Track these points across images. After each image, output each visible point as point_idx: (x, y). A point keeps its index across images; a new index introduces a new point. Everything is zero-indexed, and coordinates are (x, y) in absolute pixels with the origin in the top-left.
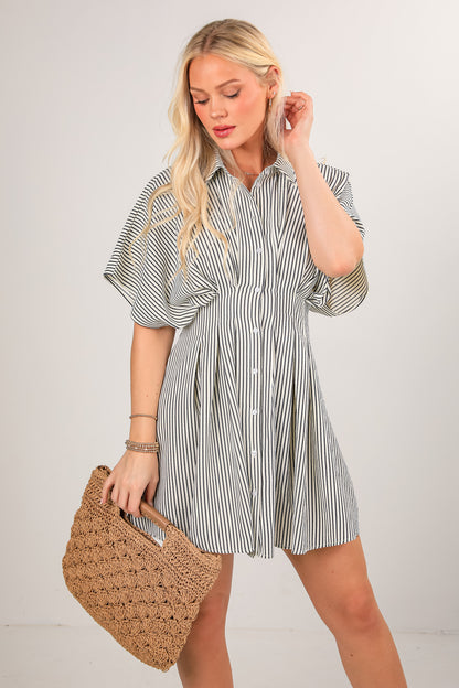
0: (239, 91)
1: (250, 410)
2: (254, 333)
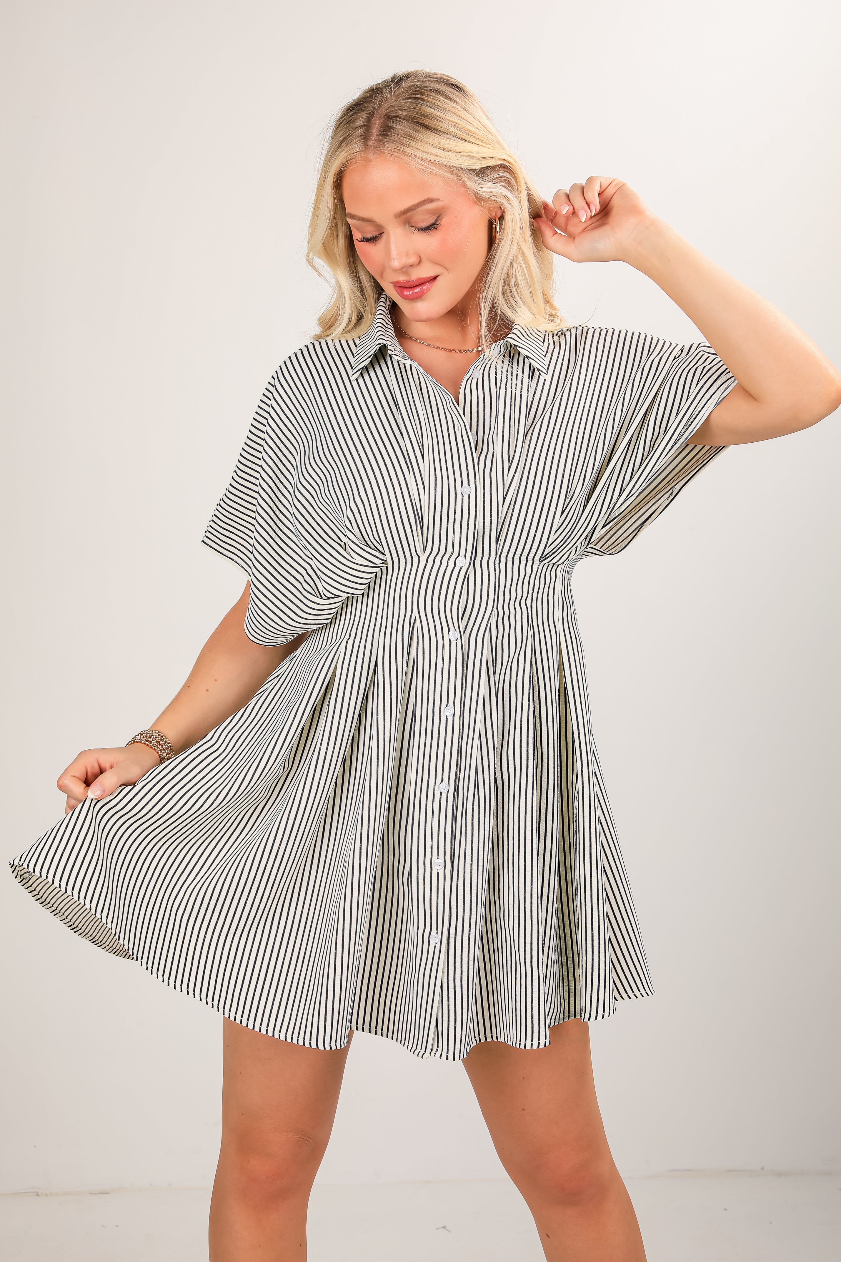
0: (439, 217)
1: (435, 783)
2: (450, 640)
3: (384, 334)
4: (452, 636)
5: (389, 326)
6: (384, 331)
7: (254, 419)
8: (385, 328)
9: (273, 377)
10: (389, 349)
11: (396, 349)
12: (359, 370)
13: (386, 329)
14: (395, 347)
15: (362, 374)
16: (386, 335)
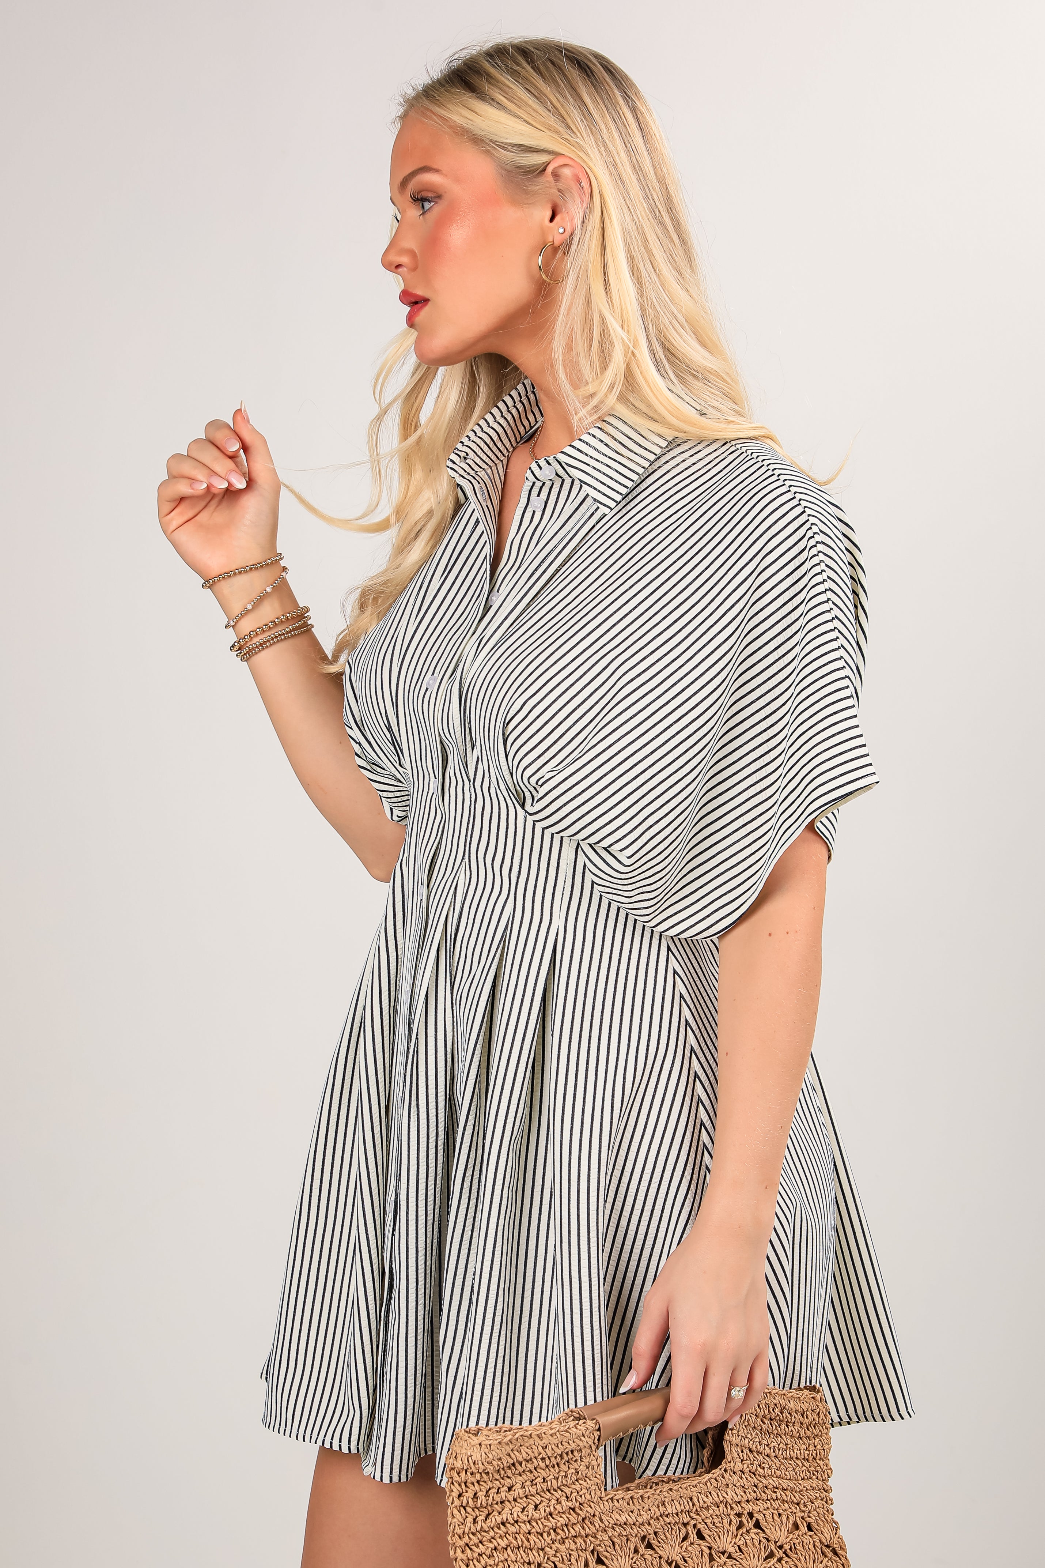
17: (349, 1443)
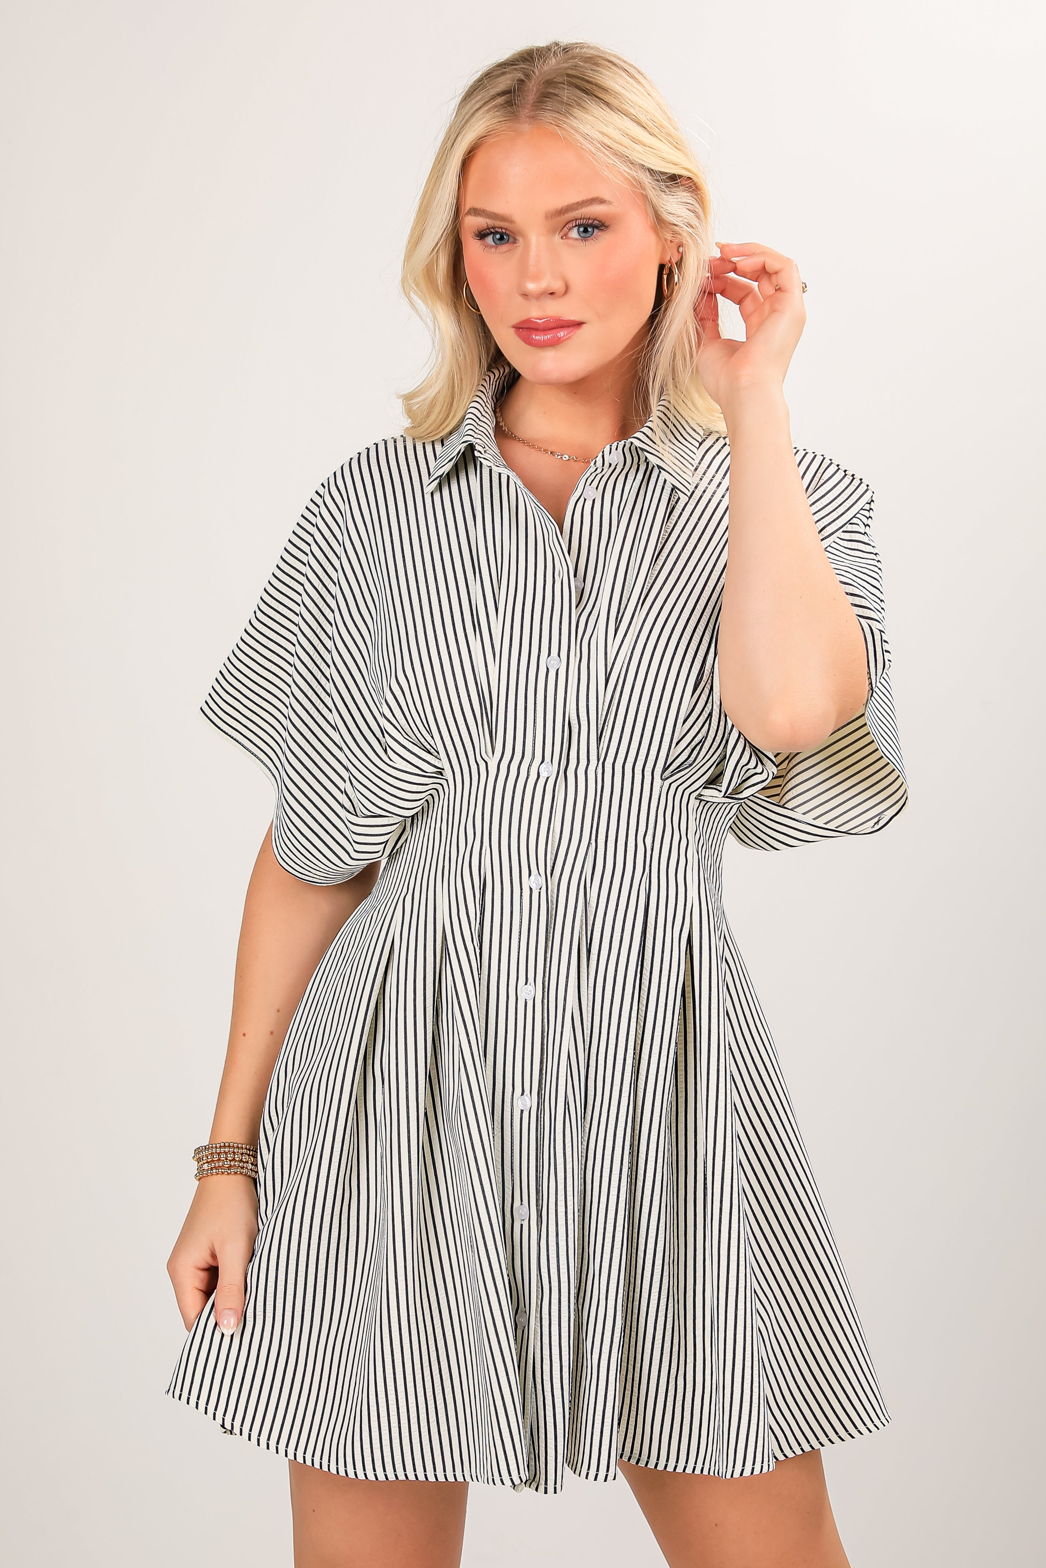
1: (513, 1096)
2: (531, 889)
3: (475, 429)
4: (533, 882)
5: (484, 420)
6: (476, 425)
7: (290, 541)
8: (477, 421)
9: (322, 485)
10: (476, 450)
11: (487, 452)
12: (436, 479)
13: (480, 423)
14: (487, 448)
15: (440, 486)
16: (477, 431)
17: (510, 1475)
